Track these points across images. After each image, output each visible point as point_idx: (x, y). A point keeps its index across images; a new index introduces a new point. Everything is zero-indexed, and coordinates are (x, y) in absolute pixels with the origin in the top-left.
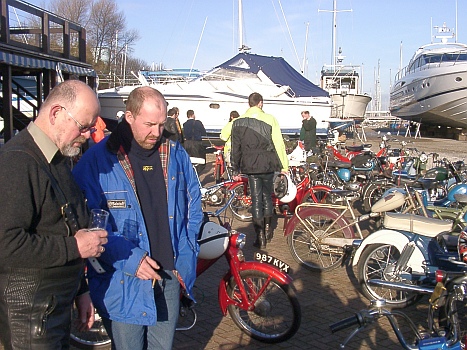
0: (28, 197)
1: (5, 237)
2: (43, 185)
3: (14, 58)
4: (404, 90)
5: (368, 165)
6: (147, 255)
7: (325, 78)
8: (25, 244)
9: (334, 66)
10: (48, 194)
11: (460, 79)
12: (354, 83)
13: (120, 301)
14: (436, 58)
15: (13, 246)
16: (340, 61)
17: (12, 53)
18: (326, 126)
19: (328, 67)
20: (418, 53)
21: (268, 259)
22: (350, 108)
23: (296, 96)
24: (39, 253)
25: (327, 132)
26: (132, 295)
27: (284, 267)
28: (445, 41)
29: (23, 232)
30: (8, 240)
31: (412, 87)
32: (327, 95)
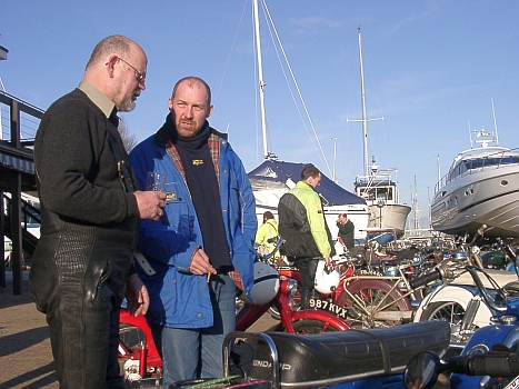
0: (87, 141)
1: (66, 178)
2: (102, 133)
3: (24, 164)
4: (445, 200)
5: (415, 259)
6: (200, 248)
7: (359, 189)
8: (85, 188)
9: (367, 177)
10: (107, 143)
11: (506, 183)
12: (391, 194)
13: (173, 302)
14: (478, 163)
15: (73, 187)
16: (375, 171)
17: (22, 158)
18: (364, 235)
19: (361, 178)
20: (457, 160)
21: (323, 304)
22: (388, 220)
23: (330, 205)
24: (98, 201)
25: (366, 242)
26: (185, 296)
27: (341, 312)
28: (485, 146)
29: (82, 178)
30: (69, 181)
31: (455, 196)
32: (363, 202)
